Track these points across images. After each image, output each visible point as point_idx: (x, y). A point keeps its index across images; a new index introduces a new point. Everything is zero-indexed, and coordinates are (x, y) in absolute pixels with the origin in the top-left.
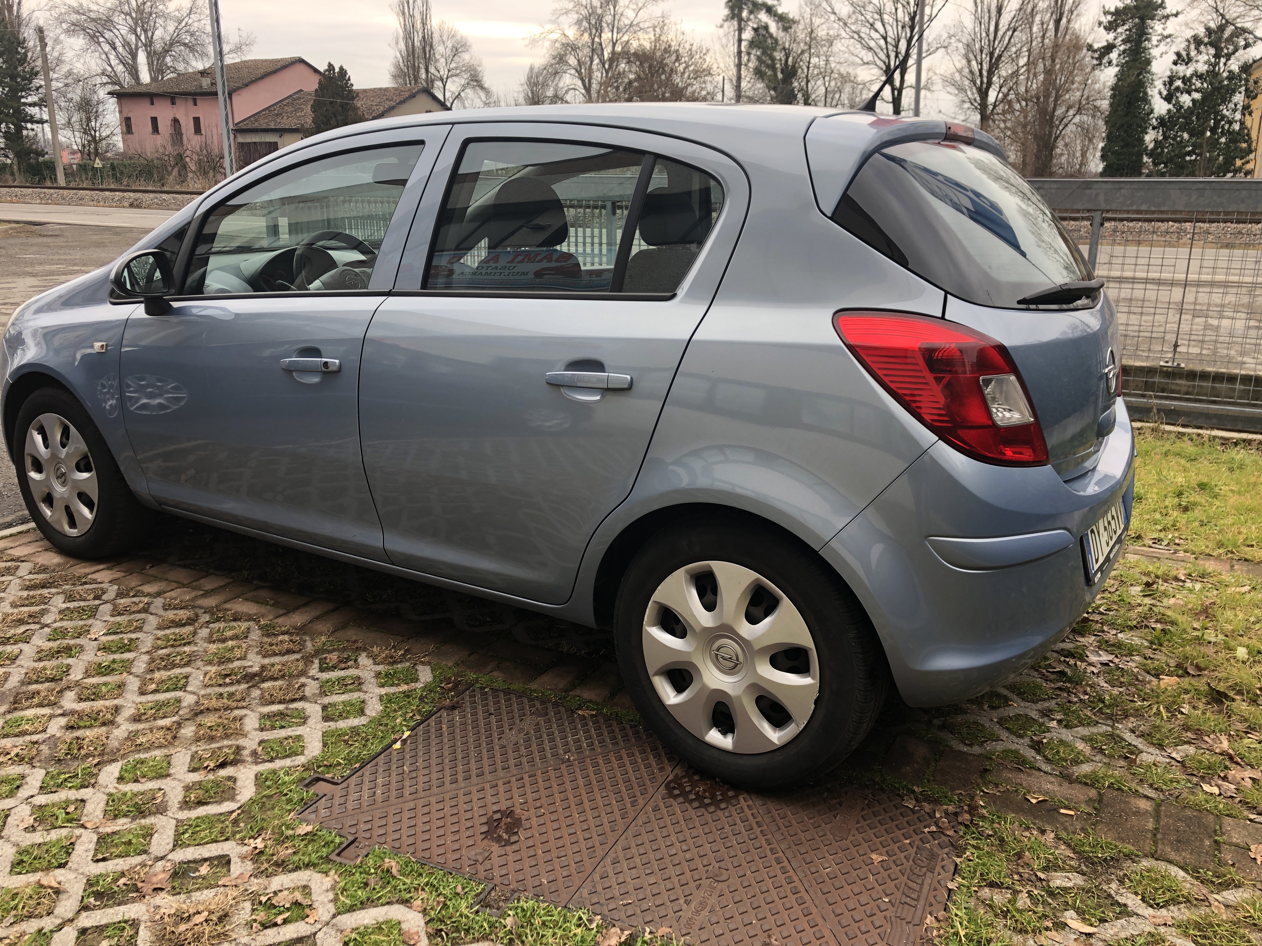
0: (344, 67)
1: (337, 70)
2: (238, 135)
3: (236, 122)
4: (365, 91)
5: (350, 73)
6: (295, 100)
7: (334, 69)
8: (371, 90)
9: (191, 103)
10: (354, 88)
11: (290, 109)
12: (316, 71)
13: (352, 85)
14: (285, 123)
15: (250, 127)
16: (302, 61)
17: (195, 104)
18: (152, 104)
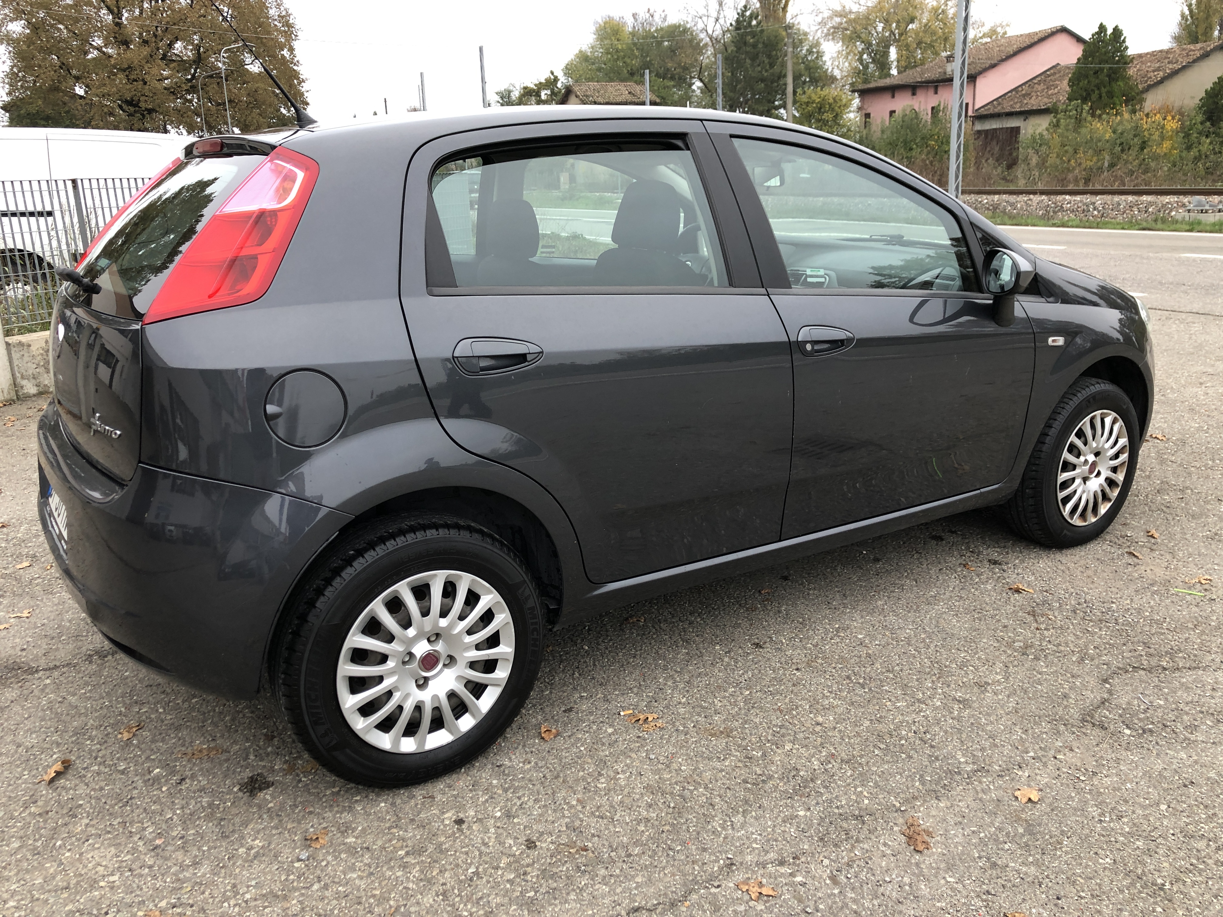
0: (1120, 27)
1: (1110, 31)
2: (976, 123)
3: (976, 107)
4: (1140, 56)
5: (1125, 33)
6: (1049, 76)
7: (1106, 30)
8: (1147, 54)
9: (931, 91)
10: (1130, 52)
11: (1042, 86)
12: (1079, 39)
13: (1127, 48)
14: (1033, 103)
15: (991, 111)
16: (1064, 30)
17: (936, 93)
18: (893, 97)
